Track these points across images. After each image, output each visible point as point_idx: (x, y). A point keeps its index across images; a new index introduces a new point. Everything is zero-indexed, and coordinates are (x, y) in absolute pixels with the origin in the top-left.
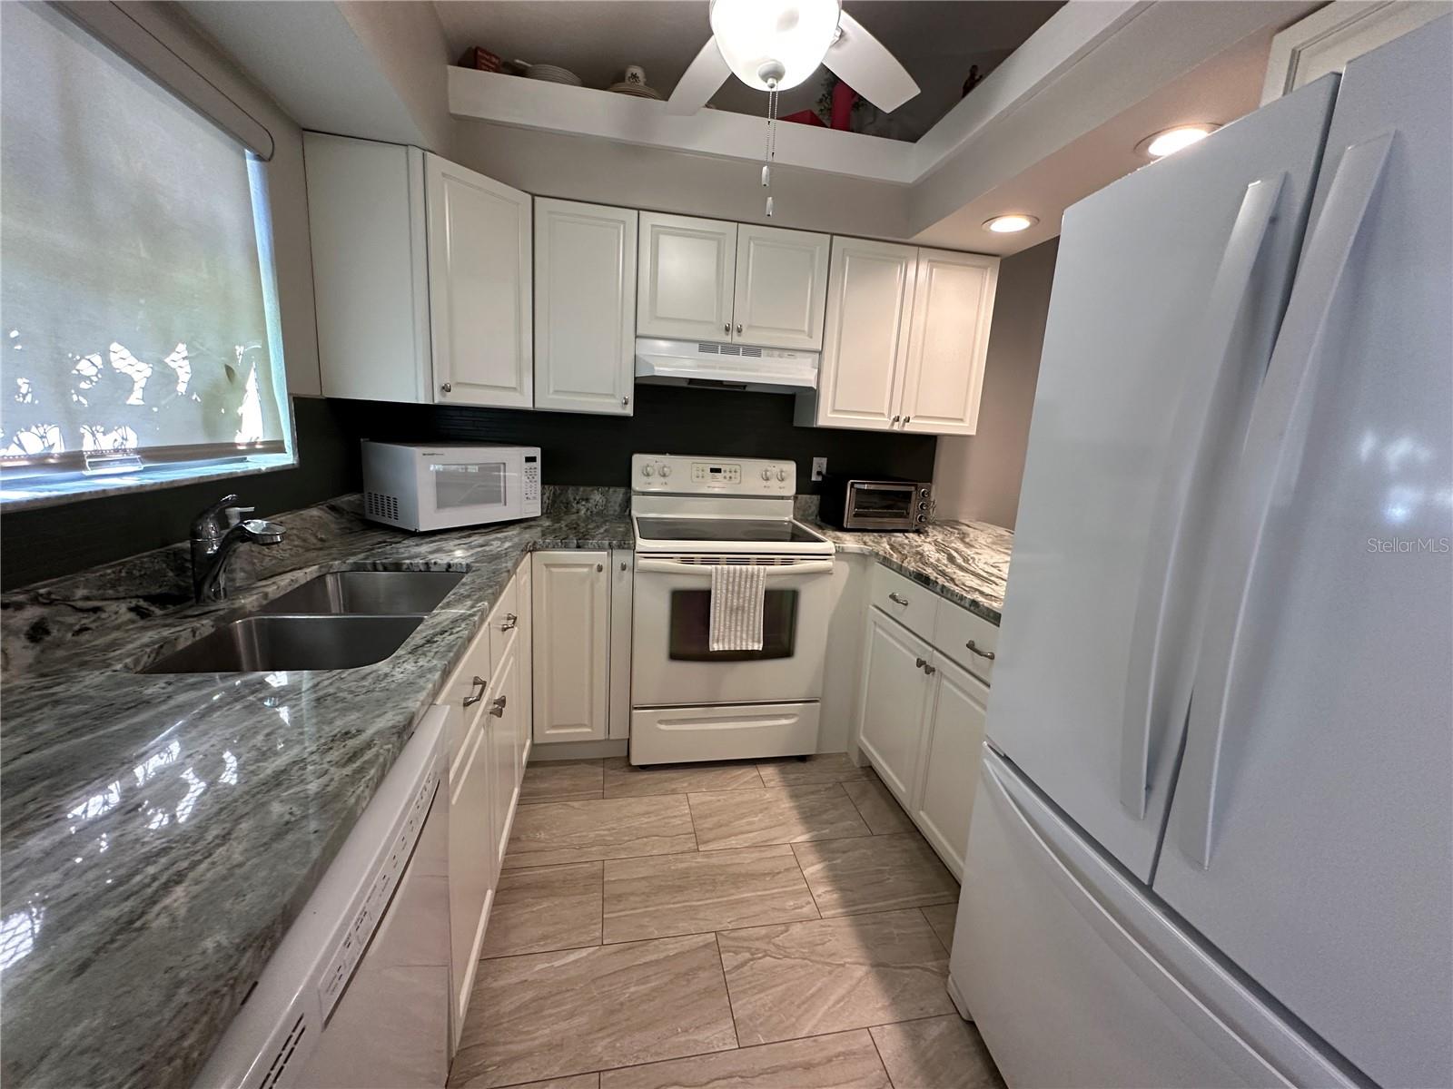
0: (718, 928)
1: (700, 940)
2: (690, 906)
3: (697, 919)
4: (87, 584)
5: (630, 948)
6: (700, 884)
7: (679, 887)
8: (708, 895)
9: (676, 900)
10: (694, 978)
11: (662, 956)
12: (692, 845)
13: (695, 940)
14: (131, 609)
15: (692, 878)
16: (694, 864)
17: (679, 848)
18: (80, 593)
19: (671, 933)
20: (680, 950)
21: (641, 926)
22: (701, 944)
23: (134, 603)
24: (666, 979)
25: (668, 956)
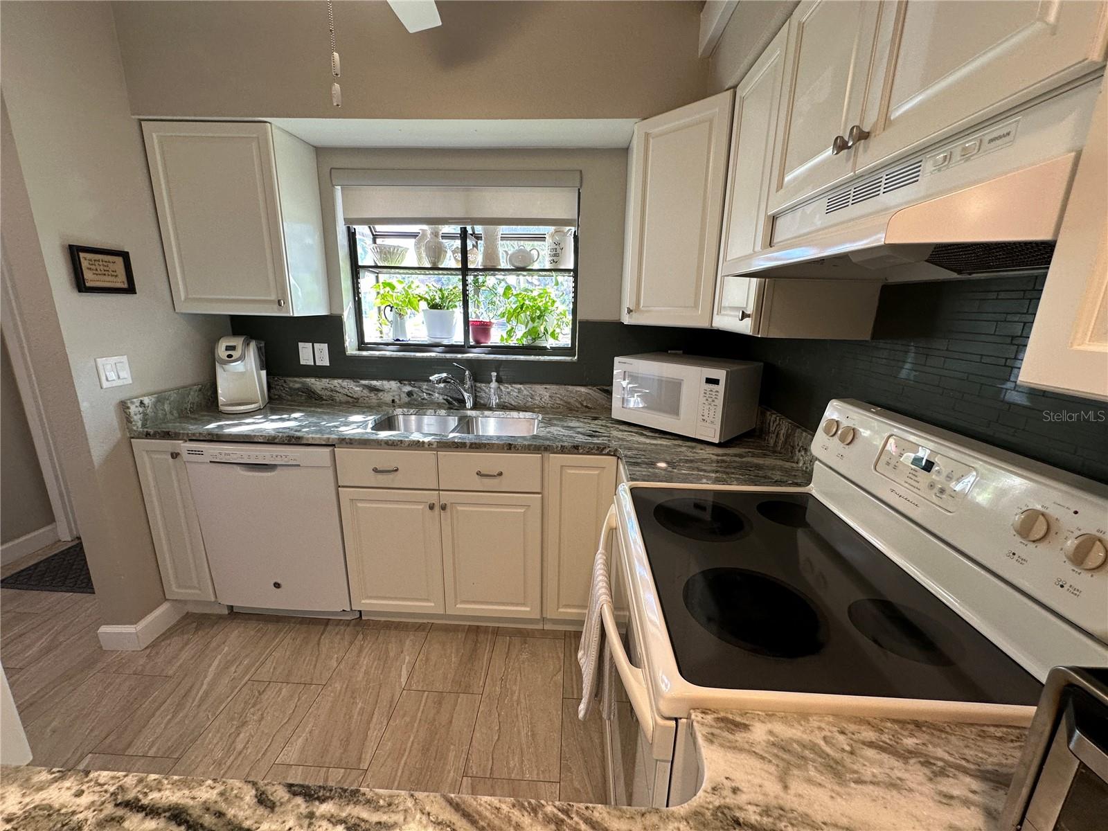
0: (369, 774)
1: (367, 757)
2: (403, 755)
3: (388, 757)
4: (427, 385)
5: (391, 706)
6: (422, 769)
7: (428, 750)
8: (407, 773)
9: (415, 744)
10: (341, 744)
11: (372, 726)
12: (474, 770)
13: (370, 751)
14: (444, 399)
15: (432, 762)
16: (448, 767)
17: (474, 757)
18: (424, 387)
19: (387, 735)
20: (368, 738)
21: (404, 715)
22: (363, 756)
23: (446, 397)
24: (353, 725)
25: (369, 729)
